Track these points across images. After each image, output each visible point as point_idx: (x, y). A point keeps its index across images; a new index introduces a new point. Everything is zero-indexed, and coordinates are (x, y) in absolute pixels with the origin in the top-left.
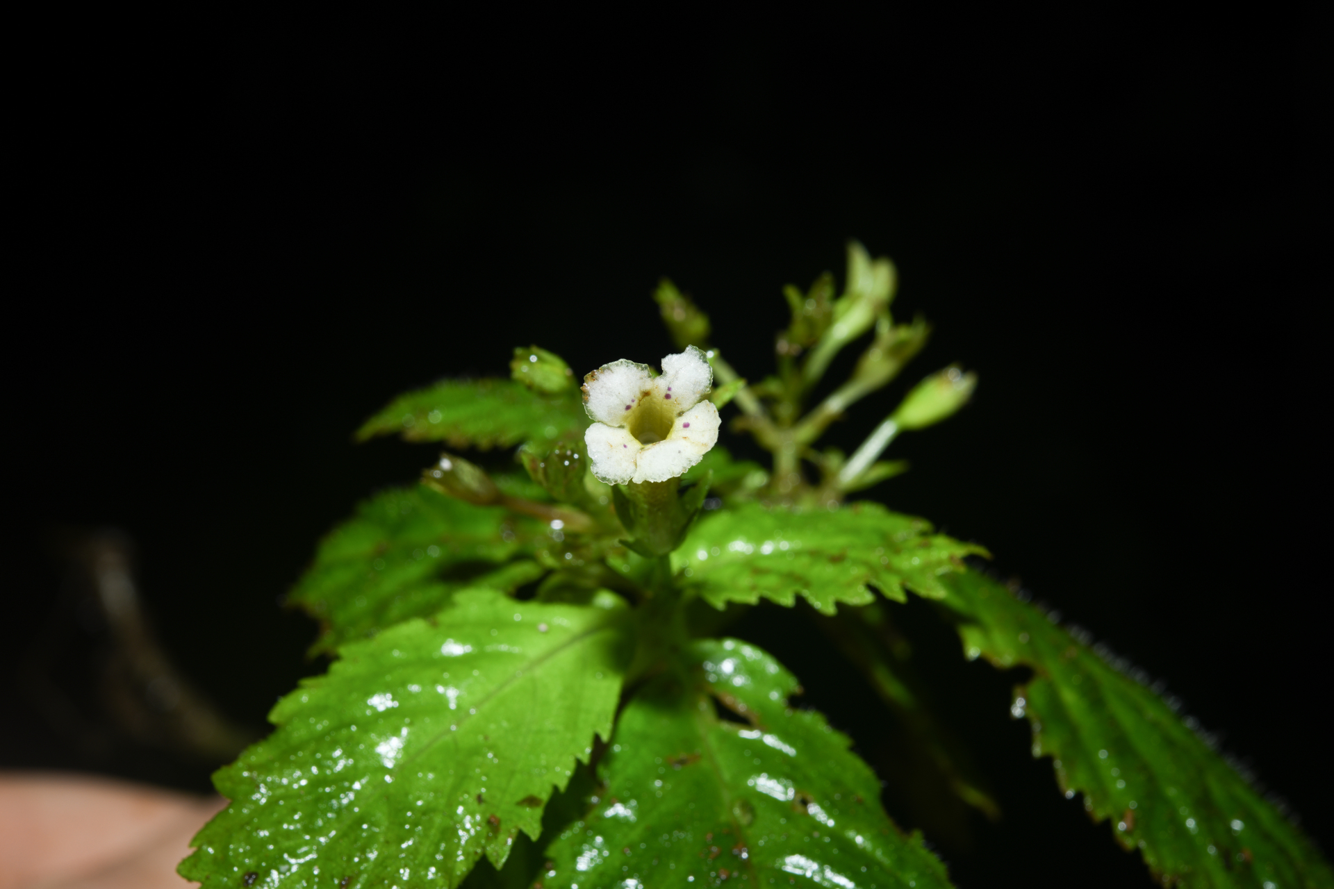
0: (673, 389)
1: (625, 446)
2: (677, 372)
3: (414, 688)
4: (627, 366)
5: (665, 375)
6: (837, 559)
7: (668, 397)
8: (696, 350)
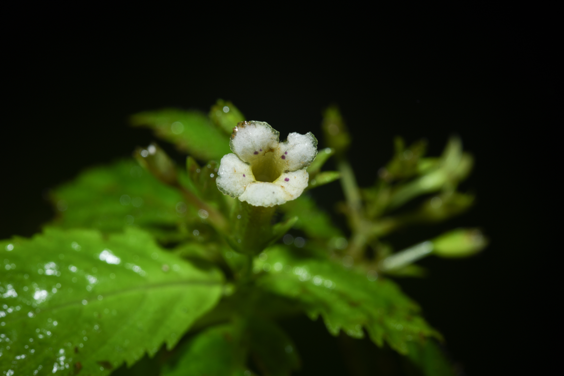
0: (288, 154)
1: (244, 176)
2: (295, 145)
3: (73, 269)
4: (266, 128)
5: (287, 144)
6: (353, 304)
7: (283, 157)
8: (312, 137)
